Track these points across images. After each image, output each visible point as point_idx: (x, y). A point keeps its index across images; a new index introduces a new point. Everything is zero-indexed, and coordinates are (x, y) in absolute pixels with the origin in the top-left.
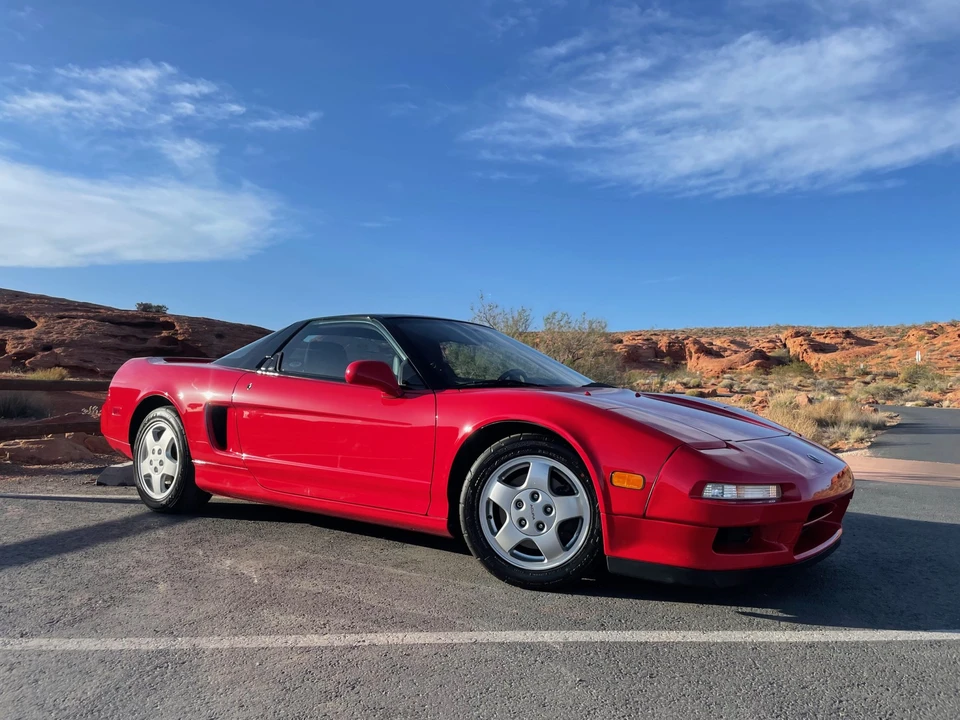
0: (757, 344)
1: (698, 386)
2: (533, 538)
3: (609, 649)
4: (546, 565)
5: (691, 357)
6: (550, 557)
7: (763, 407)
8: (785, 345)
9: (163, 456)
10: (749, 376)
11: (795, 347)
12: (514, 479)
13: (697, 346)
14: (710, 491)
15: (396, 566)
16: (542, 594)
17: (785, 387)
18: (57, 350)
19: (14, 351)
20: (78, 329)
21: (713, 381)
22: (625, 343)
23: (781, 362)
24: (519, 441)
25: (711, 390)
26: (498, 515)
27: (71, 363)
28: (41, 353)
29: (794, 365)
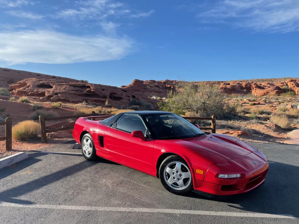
0: (277, 84)
1: (254, 101)
2: (177, 182)
3: (191, 216)
4: (180, 189)
5: (253, 89)
6: (181, 186)
7: (275, 109)
8: (287, 85)
9: (88, 146)
10: (272, 96)
11: (291, 85)
12: (172, 167)
13: (255, 86)
14: (221, 176)
15: (144, 184)
16: (179, 196)
17: (285, 101)
18: (59, 95)
19: (47, 95)
20: (64, 88)
21: (259, 99)
22: (231, 85)
23: (285, 91)
24: (174, 158)
25: (258, 102)
26: (169, 176)
27: (63, 98)
28: (55, 96)
29: (289, 92)
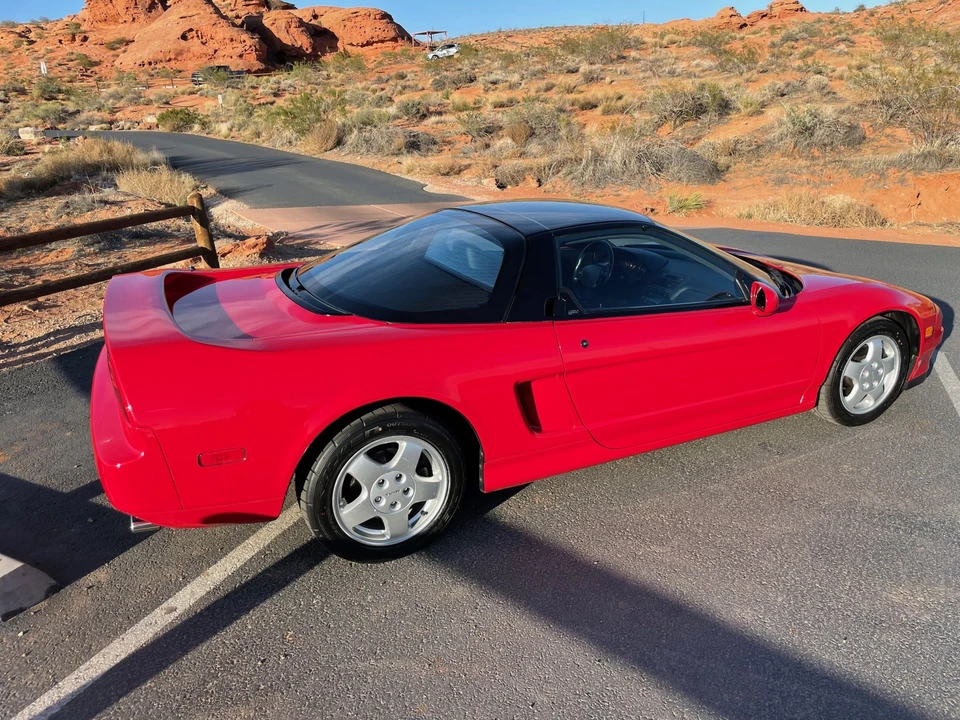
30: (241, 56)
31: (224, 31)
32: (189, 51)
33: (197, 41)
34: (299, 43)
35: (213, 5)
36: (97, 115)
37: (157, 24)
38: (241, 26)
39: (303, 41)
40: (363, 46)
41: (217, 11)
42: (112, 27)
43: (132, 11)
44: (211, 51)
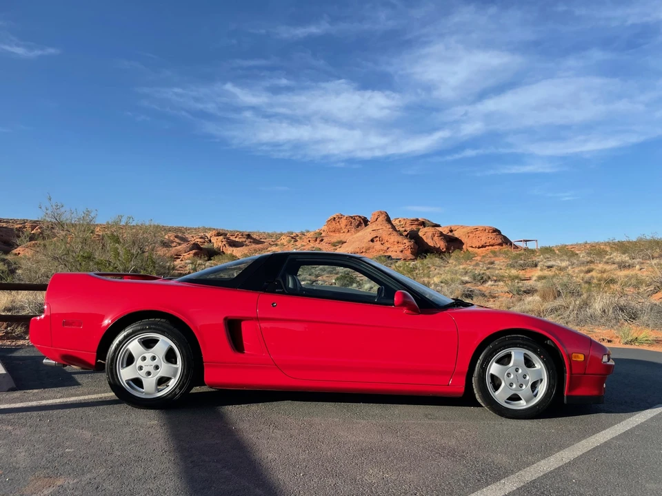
0: (193, 239)
2: (517, 392)
6: (526, 401)
8: (210, 241)
11: (217, 243)
24: (505, 340)
30: (402, 251)
31: (395, 238)
32: (373, 248)
33: (379, 243)
34: (439, 246)
35: (392, 224)
36: (309, 277)
37: (360, 234)
38: (406, 236)
39: (441, 244)
40: (479, 248)
41: (393, 227)
42: (337, 235)
43: (348, 227)
44: (385, 248)
